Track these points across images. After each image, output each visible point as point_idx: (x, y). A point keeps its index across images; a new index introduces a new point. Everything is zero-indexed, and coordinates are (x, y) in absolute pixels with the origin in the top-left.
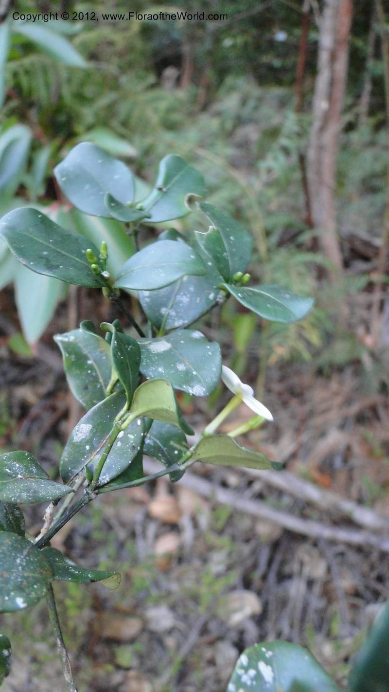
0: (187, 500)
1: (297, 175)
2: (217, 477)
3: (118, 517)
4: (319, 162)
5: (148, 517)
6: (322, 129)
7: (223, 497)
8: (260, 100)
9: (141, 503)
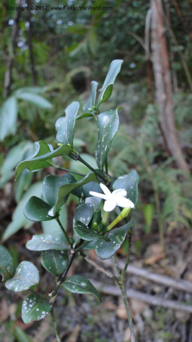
0: (136, 306)
1: (158, 132)
2: (149, 290)
3: (102, 321)
4: (166, 122)
5: (118, 318)
6: (164, 108)
7: (155, 301)
8: (125, 91)
9: (112, 311)
